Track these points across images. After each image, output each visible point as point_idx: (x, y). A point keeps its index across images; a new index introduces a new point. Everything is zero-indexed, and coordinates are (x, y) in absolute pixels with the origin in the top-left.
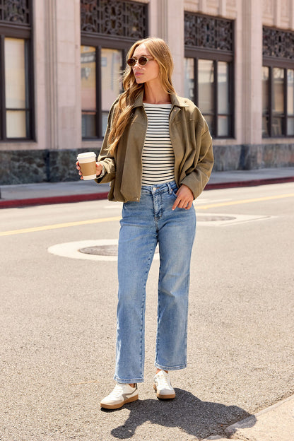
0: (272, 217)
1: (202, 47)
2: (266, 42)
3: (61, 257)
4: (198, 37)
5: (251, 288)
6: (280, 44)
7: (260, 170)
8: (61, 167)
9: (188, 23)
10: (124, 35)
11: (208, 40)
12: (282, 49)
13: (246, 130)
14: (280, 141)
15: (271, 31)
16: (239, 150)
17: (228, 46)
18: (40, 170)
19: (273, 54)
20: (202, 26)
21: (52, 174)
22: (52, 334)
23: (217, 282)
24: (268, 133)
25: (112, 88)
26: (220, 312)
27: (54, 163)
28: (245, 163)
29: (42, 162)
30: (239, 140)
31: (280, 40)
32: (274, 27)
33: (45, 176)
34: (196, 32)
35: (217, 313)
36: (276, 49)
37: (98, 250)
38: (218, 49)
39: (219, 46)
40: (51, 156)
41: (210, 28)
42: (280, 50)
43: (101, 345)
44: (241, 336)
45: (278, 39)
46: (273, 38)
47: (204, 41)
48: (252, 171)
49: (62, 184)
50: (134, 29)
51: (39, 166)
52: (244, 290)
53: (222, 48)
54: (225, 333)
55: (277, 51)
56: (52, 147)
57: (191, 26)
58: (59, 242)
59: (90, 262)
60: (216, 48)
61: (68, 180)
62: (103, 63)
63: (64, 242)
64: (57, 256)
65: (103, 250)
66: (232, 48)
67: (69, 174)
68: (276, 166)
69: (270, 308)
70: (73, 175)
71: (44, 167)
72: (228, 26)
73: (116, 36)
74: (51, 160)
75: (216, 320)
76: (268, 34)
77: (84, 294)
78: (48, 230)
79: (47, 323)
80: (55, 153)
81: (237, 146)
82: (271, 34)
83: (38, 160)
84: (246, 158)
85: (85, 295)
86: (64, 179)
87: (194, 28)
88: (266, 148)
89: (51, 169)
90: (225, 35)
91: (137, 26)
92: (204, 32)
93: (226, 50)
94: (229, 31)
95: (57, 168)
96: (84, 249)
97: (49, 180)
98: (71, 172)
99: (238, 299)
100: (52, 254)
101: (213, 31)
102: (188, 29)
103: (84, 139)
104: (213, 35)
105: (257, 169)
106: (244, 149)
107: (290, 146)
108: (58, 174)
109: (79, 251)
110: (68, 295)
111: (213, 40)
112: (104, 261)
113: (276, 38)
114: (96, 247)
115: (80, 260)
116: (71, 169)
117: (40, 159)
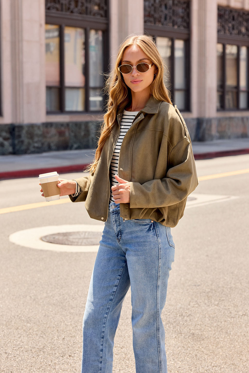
0: (233, 198)
1: (160, 25)
2: (220, 20)
3: (23, 248)
4: (156, 16)
5: (219, 287)
6: (234, 23)
7: (215, 141)
8: (26, 141)
9: (147, 3)
10: (87, 14)
11: (166, 19)
12: (235, 27)
13: (201, 104)
14: (233, 114)
15: (225, 10)
16: (195, 123)
17: (185, 24)
18: (6, 143)
19: (227, 32)
20: (161, 6)
21: (17, 147)
22: (9, 351)
23: (182, 279)
24: (222, 107)
25: (75, 62)
26: (188, 319)
27: (19, 136)
28: (200, 135)
29: (8, 135)
30: (195, 114)
31: (233, 19)
32: (228, 7)
33: (10, 149)
34: (155, 11)
35: (186, 321)
36: (229, 27)
37: (61, 238)
38: (176, 27)
39: (177, 23)
40: (16, 129)
41: (168, 7)
42: (233, 29)
43: (63, 367)
44: (213, 352)
45: (231, 18)
46: (227, 17)
47: (163, 20)
48: (207, 143)
49: (27, 157)
50: (96, 8)
51: (6, 139)
52: (212, 289)
53: (179, 27)
54: (196, 348)
55: (231, 29)
56: (18, 121)
57: (150, 5)
58: (21, 228)
59: (52, 254)
60: (173, 25)
61: (33, 153)
62: (66, 38)
63: (26, 228)
64: (19, 246)
65: (65, 238)
66: (188, 26)
67: (34, 147)
68: (229, 138)
69: (241, 313)
70: (38, 148)
71: (10, 141)
72: (185, 6)
73: (79, 15)
74: (17, 133)
75: (185, 330)
76: (222, 13)
77: (45, 295)
78: (11, 213)
79: (4, 335)
80: (20, 127)
81: (193, 119)
82: (225, 13)
83: (4, 134)
84: (201, 130)
85: (46, 297)
86: (29, 151)
87: (153, 8)
88: (220, 120)
89: (16, 142)
90: (181, 14)
91: (99, 5)
92: (162, 11)
93: (182, 28)
94: (185, 10)
95: (22, 142)
96: (46, 237)
97: (15, 152)
98: (36, 145)
99: (206, 301)
100: (14, 244)
101: (171, 11)
102: (148, 9)
103: (49, 113)
104: (171, 14)
105: (212, 140)
106: (200, 122)
107: (242, 119)
108: (24, 148)
109: (42, 239)
110: (28, 298)
111: (170, 18)
112: (66, 252)
113: (230, 17)
114: (59, 234)
115: (41, 250)
116: (36, 142)
117: (6, 132)
